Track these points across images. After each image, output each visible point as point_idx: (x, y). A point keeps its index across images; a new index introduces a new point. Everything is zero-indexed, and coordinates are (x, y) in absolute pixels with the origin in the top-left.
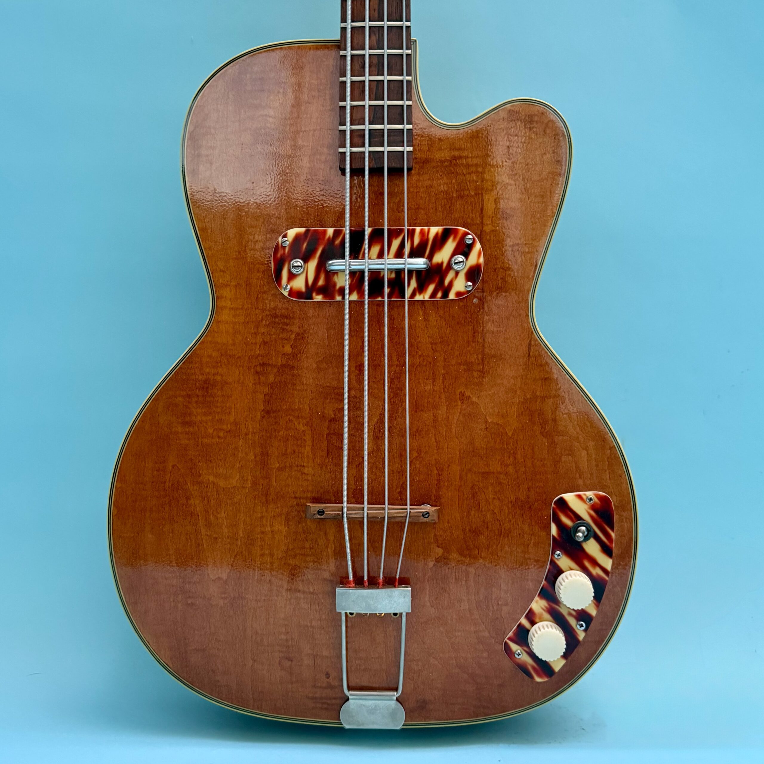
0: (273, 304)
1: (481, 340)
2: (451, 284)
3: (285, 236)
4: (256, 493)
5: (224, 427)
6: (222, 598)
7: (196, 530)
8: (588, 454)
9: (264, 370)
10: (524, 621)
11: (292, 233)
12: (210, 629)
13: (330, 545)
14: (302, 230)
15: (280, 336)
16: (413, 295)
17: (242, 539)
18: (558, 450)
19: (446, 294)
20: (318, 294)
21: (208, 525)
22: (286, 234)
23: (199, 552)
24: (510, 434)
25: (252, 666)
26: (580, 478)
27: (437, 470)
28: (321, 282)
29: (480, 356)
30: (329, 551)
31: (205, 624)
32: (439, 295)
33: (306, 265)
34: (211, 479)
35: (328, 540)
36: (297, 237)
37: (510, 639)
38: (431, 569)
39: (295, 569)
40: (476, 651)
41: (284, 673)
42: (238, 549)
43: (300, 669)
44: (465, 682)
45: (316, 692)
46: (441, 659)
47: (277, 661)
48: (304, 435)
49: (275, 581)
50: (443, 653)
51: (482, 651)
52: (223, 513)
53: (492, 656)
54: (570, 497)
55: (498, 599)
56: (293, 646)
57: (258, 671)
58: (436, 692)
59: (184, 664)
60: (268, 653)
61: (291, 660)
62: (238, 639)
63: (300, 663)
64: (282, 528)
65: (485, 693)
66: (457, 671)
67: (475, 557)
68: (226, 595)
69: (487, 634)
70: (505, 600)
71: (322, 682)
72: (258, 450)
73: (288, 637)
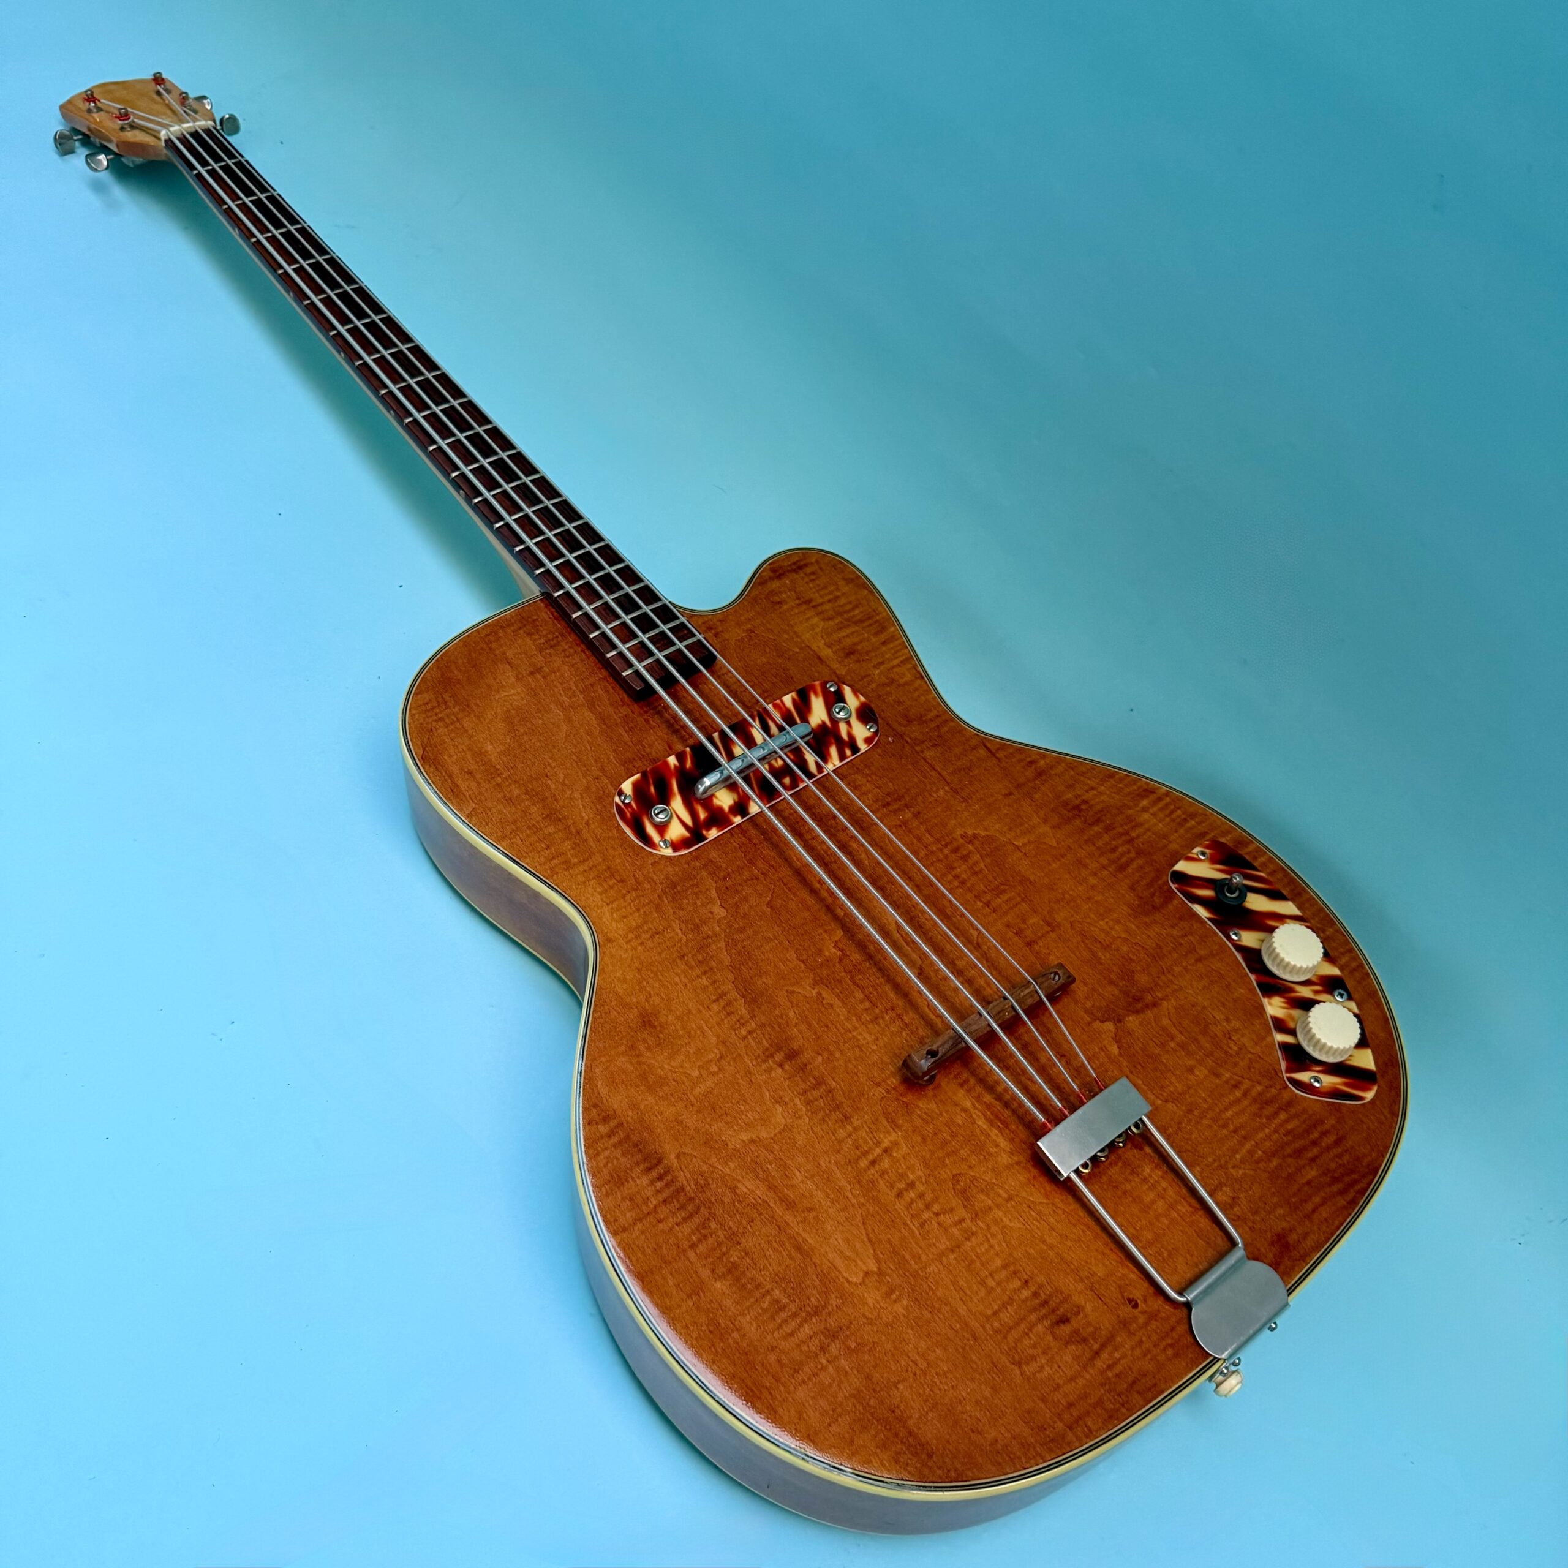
0: (663, 875)
1: (932, 773)
2: (850, 735)
3: (621, 793)
4: (820, 1115)
5: (711, 1056)
6: (895, 1301)
7: (779, 1227)
9: (708, 953)
10: (1280, 1038)
11: (627, 787)
12: (916, 1365)
13: (974, 1116)
14: (638, 776)
15: (699, 903)
16: (820, 769)
17: (853, 1191)
19: (855, 750)
20: (708, 829)
21: (790, 1205)
22: (621, 791)
23: (807, 1256)
24: (1054, 844)
25: (1022, 1375)
28: (702, 815)
30: (980, 1123)
31: (903, 1363)
32: (848, 752)
33: (670, 806)
34: (745, 1136)
35: (965, 1110)
36: (636, 786)
37: (1287, 1070)
38: (1120, 1055)
39: (958, 1182)
40: (1269, 1118)
41: (1073, 1347)
42: (860, 1211)
43: (1089, 1324)
44: (1299, 1170)
45: (1141, 1341)
46: (1242, 1161)
47: (1050, 1338)
48: (823, 998)
49: (947, 1219)
50: (1237, 1152)
51: (1276, 1114)
52: (797, 1173)
53: (1293, 1111)
54: (1182, 866)
55: (1228, 1035)
56: (1051, 1296)
57: (1037, 1375)
58: (1280, 1211)
59: (924, 1456)
60: (1027, 1334)
61: (1064, 1320)
62: (967, 1348)
63: (1081, 1315)
64: (893, 1137)
65: (1333, 1166)
66: (1275, 1162)
67: (1155, 1005)
68: (897, 1293)
69: (1259, 1088)
70: (1236, 1030)
71: (1135, 1319)
72: (779, 1057)
73: (1033, 1288)
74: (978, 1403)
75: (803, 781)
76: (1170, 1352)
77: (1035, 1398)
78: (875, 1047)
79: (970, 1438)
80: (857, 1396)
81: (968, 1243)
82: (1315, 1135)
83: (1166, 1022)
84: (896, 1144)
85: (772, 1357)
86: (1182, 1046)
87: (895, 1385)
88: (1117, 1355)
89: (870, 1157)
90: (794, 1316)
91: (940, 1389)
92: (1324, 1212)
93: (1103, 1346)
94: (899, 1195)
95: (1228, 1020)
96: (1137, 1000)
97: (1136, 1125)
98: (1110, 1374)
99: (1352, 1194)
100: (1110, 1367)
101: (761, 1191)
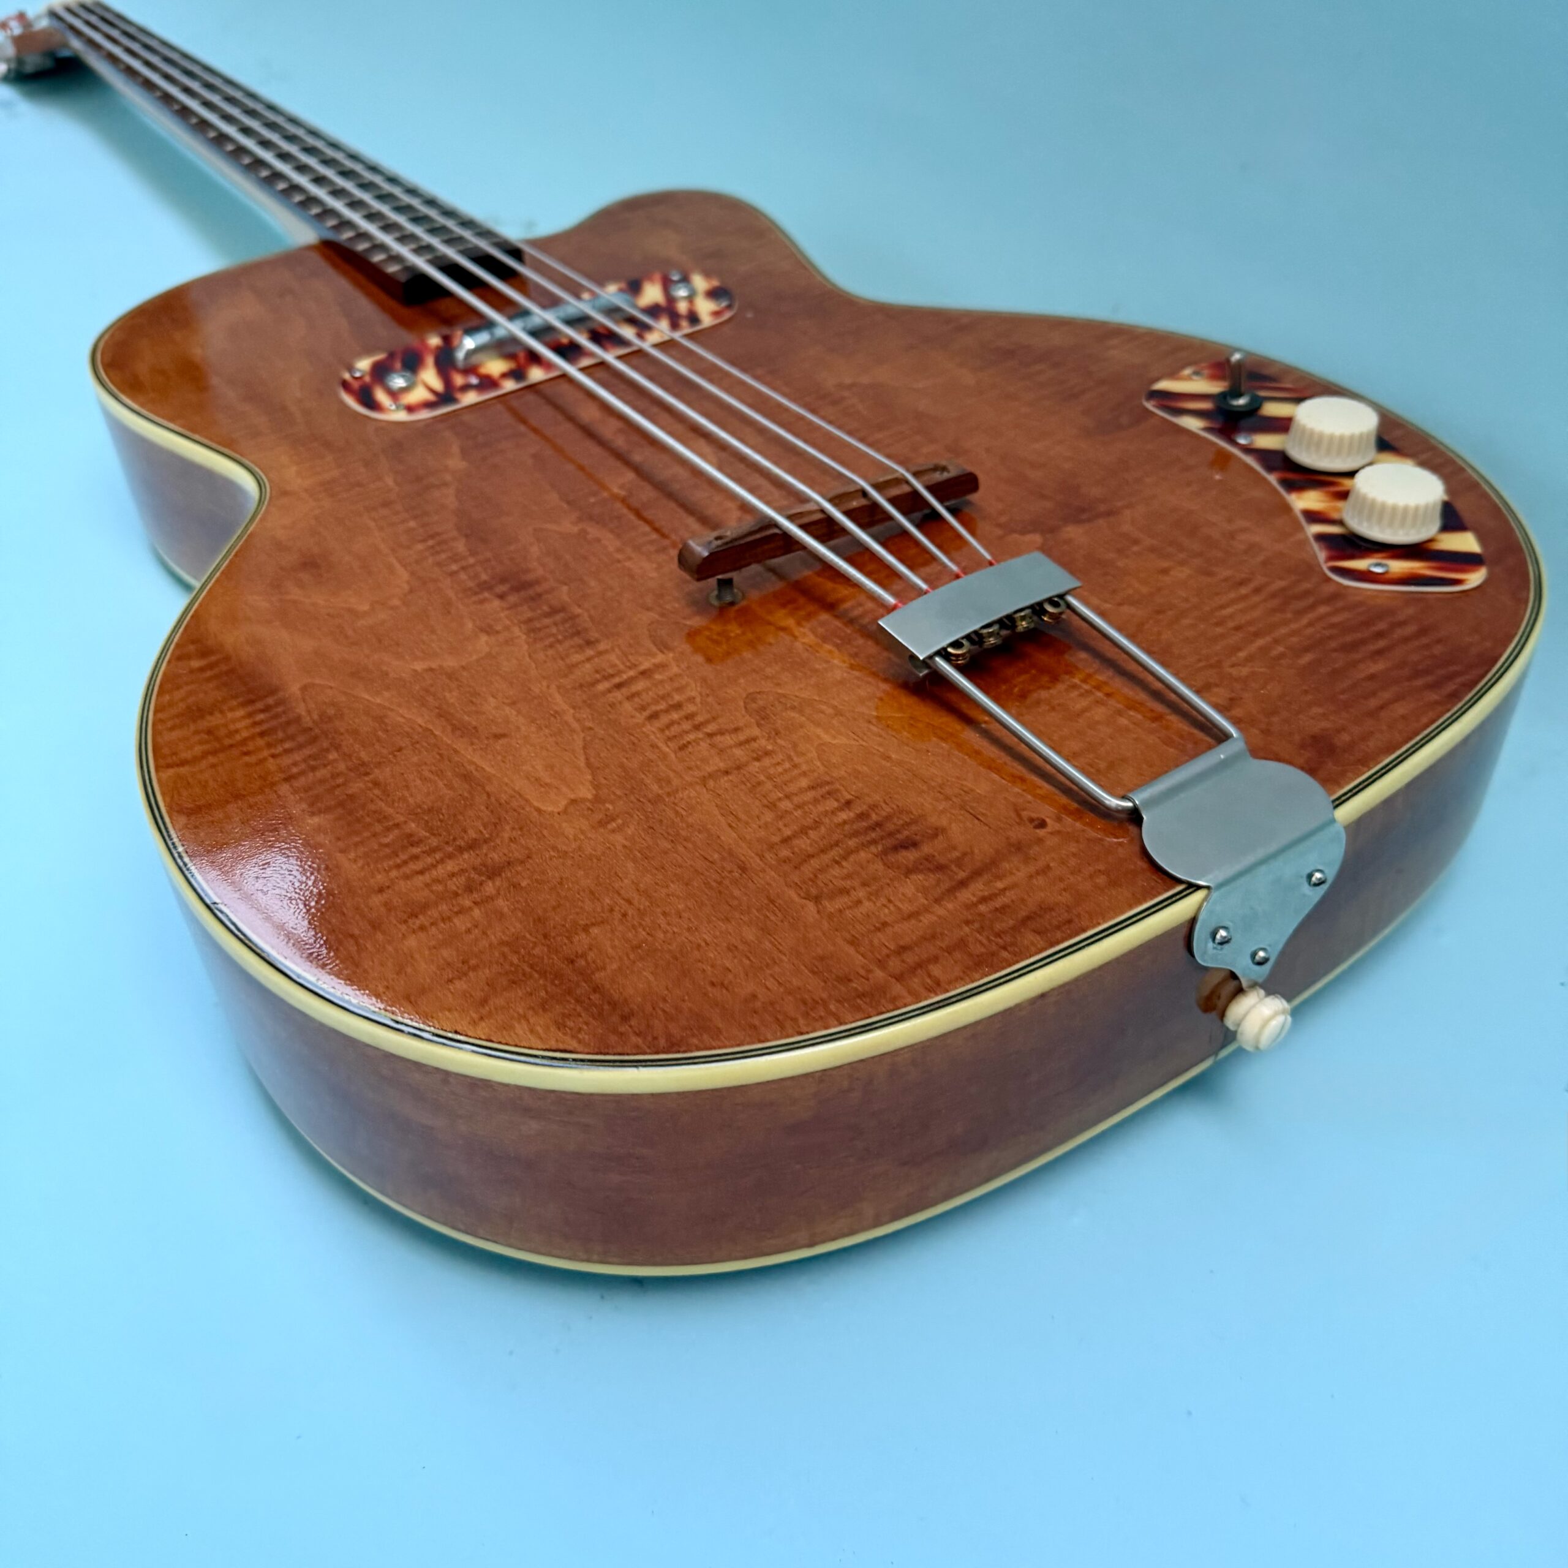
2: (690, 310)
3: (350, 369)
5: (395, 592)
6: (613, 831)
7: (440, 755)
9: (425, 500)
10: (1316, 530)
11: (363, 363)
12: (631, 903)
14: (380, 356)
17: (578, 716)
20: (466, 393)
21: (467, 732)
22: (353, 367)
23: (479, 785)
24: (973, 383)
25: (819, 912)
28: (459, 381)
30: (806, 640)
31: (608, 902)
32: (685, 324)
34: (419, 666)
35: (782, 628)
37: (1329, 560)
39: (754, 700)
40: (1300, 613)
41: (921, 877)
42: (582, 735)
43: (954, 848)
44: (1354, 664)
45: (1048, 867)
46: (1250, 659)
47: (879, 866)
48: (588, 534)
49: (728, 740)
50: (1240, 649)
51: (1312, 607)
52: (491, 699)
53: (1340, 604)
54: (1164, 385)
55: (1232, 536)
56: (888, 818)
57: (847, 912)
58: (1316, 710)
59: (615, 1019)
60: (837, 862)
61: (911, 844)
62: (727, 882)
63: (941, 837)
64: (660, 658)
65: (1415, 657)
66: (1307, 658)
67: (1109, 513)
68: (620, 821)
69: (1281, 584)
70: (1244, 530)
71: (1040, 841)
72: (502, 588)
73: (858, 808)
74: (732, 948)
76: (1101, 880)
77: (839, 941)
78: (654, 575)
79: (705, 994)
80: (513, 944)
81: (757, 764)
82: (1382, 626)
83: (1126, 528)
84: (662, 666)
85: (376, 900)
86: (1152, 550)
87: (586, 929)
88: (1000, 885)
89: (617, 680)
90: (433, 851)
91: (665, 932)
92: (1400, 709)
93: (977, 874)
94: (654, 716)
95: (1230, 521)
96: (1083, 510)
97: (1050, 601)
98: (982, 908)
99: (1451, 687)
100: (984, 900)
101: (421, 719)
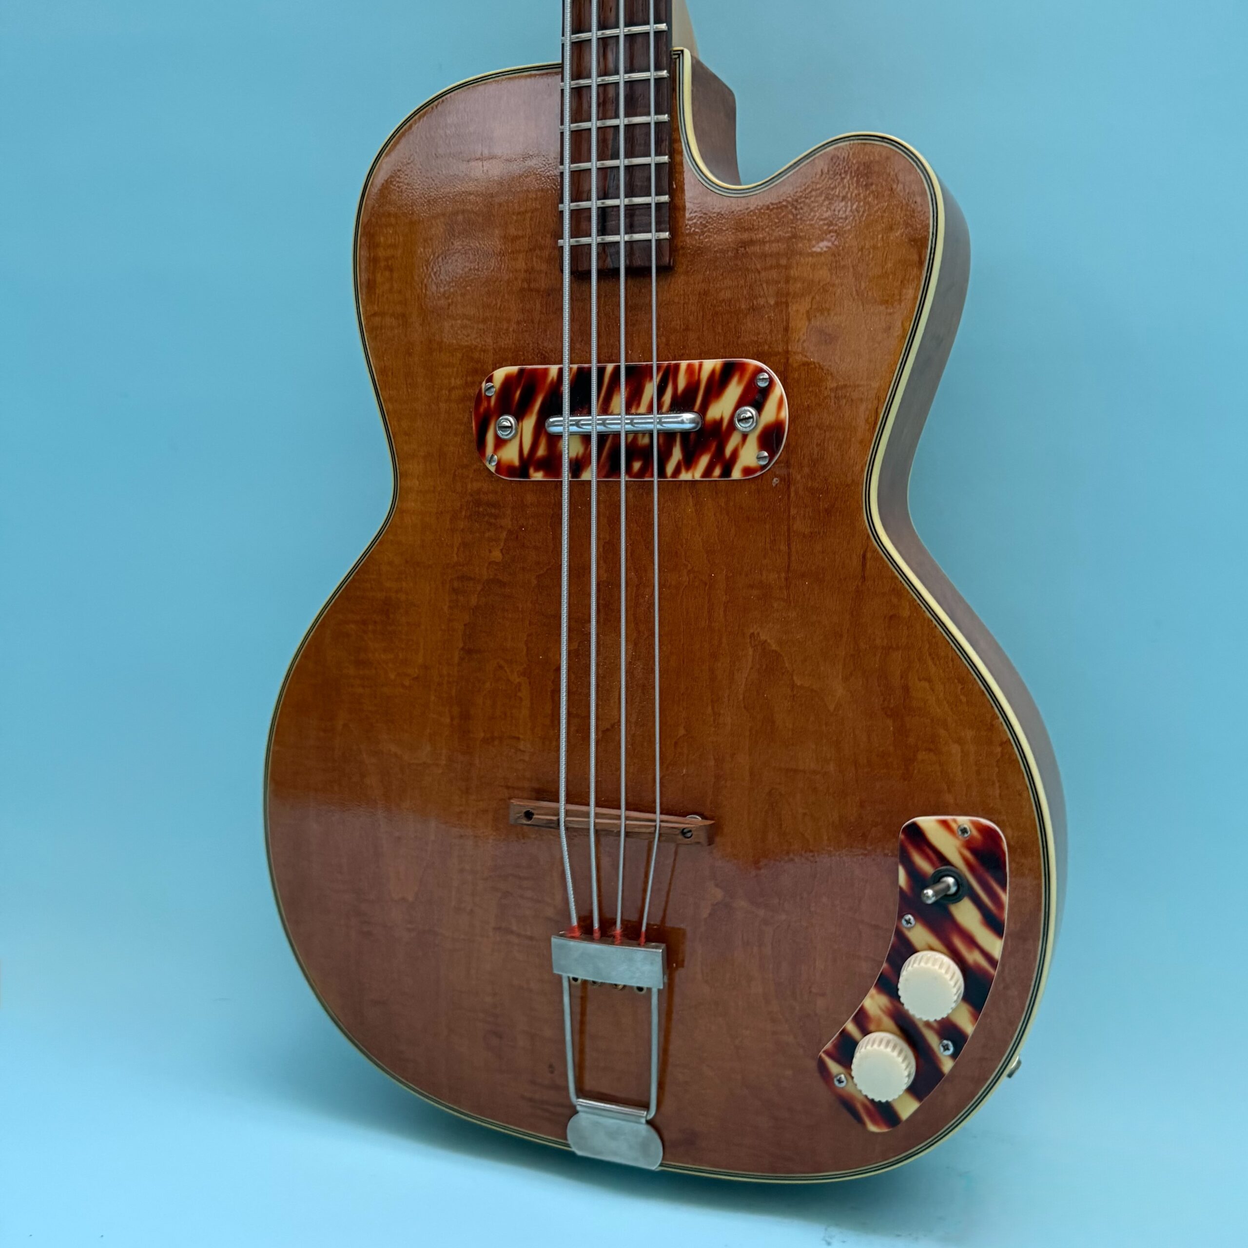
0: (477, 485)
1: (784, 548)
2: (735, 454)
3: (490, 380)
6: (407, 929)
7: (373, 824)
8: (962, 751)
15: (487, 535)
16: (677, 472)
18: (911, 740)
19: (727, 471)
20: (537, 470)
22: (492, 377)
23: (377, 856)
24: (831, 708)
26: (949, 791)
27: (715, 760)
28: (541, 452)
29: (783, 575)
30: (554, 874)
32: (717, 472)
33: (520, 424)
34: (393, 748)
36: (508, 380)
37: (827, 1053)
38: (706, 920)
39: (506, 897)
41: (490, 1054)
42: (429, 859)
43: (512, 1053)
45: (535, 1091)
47: (482, 1035)
48: (520, 690)
52: (409, 801)
54: (927, 822)
56: (503, 1016)
57: (456, 1046)
60: (470, 1020)
61: (498, 1035)
63: (512, 1043)
65: (787, 1136)
68: (413, 926)
71: (543, 1077)
72: (455, 710)
73: (495, 1001)
75: (652, 476)
80: (347, 957)
86: (763, 958)
90: (345, 883)
